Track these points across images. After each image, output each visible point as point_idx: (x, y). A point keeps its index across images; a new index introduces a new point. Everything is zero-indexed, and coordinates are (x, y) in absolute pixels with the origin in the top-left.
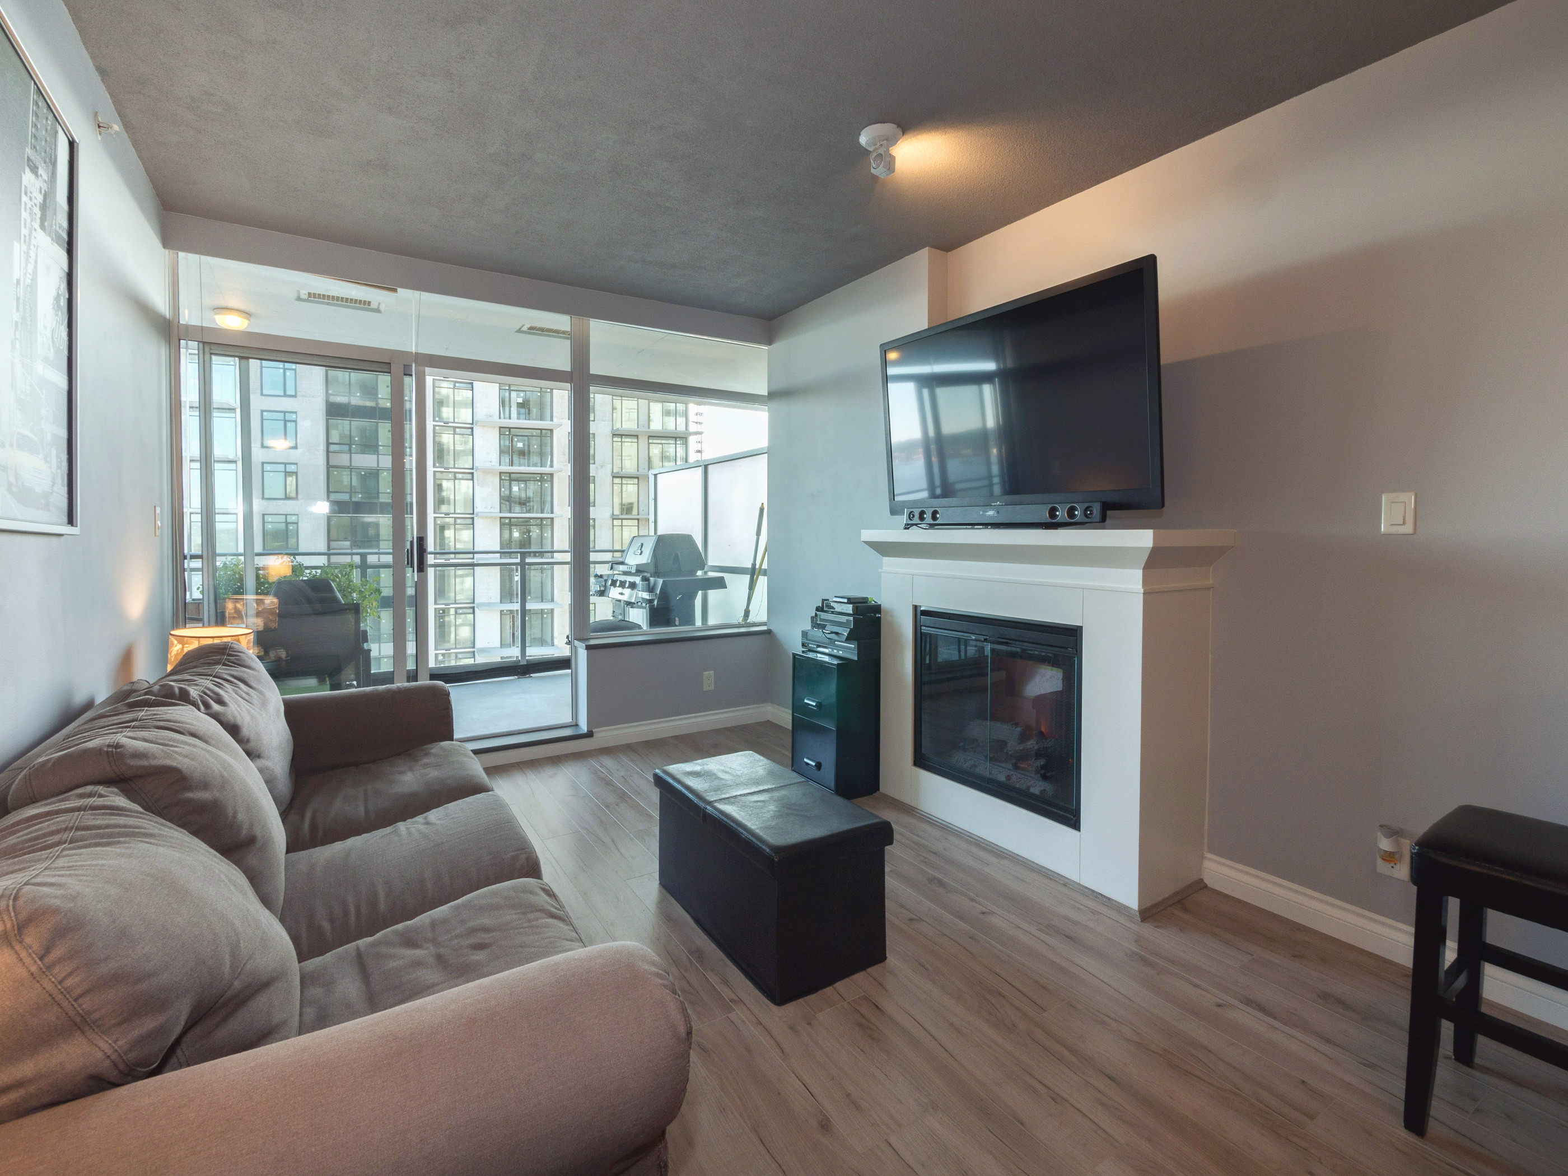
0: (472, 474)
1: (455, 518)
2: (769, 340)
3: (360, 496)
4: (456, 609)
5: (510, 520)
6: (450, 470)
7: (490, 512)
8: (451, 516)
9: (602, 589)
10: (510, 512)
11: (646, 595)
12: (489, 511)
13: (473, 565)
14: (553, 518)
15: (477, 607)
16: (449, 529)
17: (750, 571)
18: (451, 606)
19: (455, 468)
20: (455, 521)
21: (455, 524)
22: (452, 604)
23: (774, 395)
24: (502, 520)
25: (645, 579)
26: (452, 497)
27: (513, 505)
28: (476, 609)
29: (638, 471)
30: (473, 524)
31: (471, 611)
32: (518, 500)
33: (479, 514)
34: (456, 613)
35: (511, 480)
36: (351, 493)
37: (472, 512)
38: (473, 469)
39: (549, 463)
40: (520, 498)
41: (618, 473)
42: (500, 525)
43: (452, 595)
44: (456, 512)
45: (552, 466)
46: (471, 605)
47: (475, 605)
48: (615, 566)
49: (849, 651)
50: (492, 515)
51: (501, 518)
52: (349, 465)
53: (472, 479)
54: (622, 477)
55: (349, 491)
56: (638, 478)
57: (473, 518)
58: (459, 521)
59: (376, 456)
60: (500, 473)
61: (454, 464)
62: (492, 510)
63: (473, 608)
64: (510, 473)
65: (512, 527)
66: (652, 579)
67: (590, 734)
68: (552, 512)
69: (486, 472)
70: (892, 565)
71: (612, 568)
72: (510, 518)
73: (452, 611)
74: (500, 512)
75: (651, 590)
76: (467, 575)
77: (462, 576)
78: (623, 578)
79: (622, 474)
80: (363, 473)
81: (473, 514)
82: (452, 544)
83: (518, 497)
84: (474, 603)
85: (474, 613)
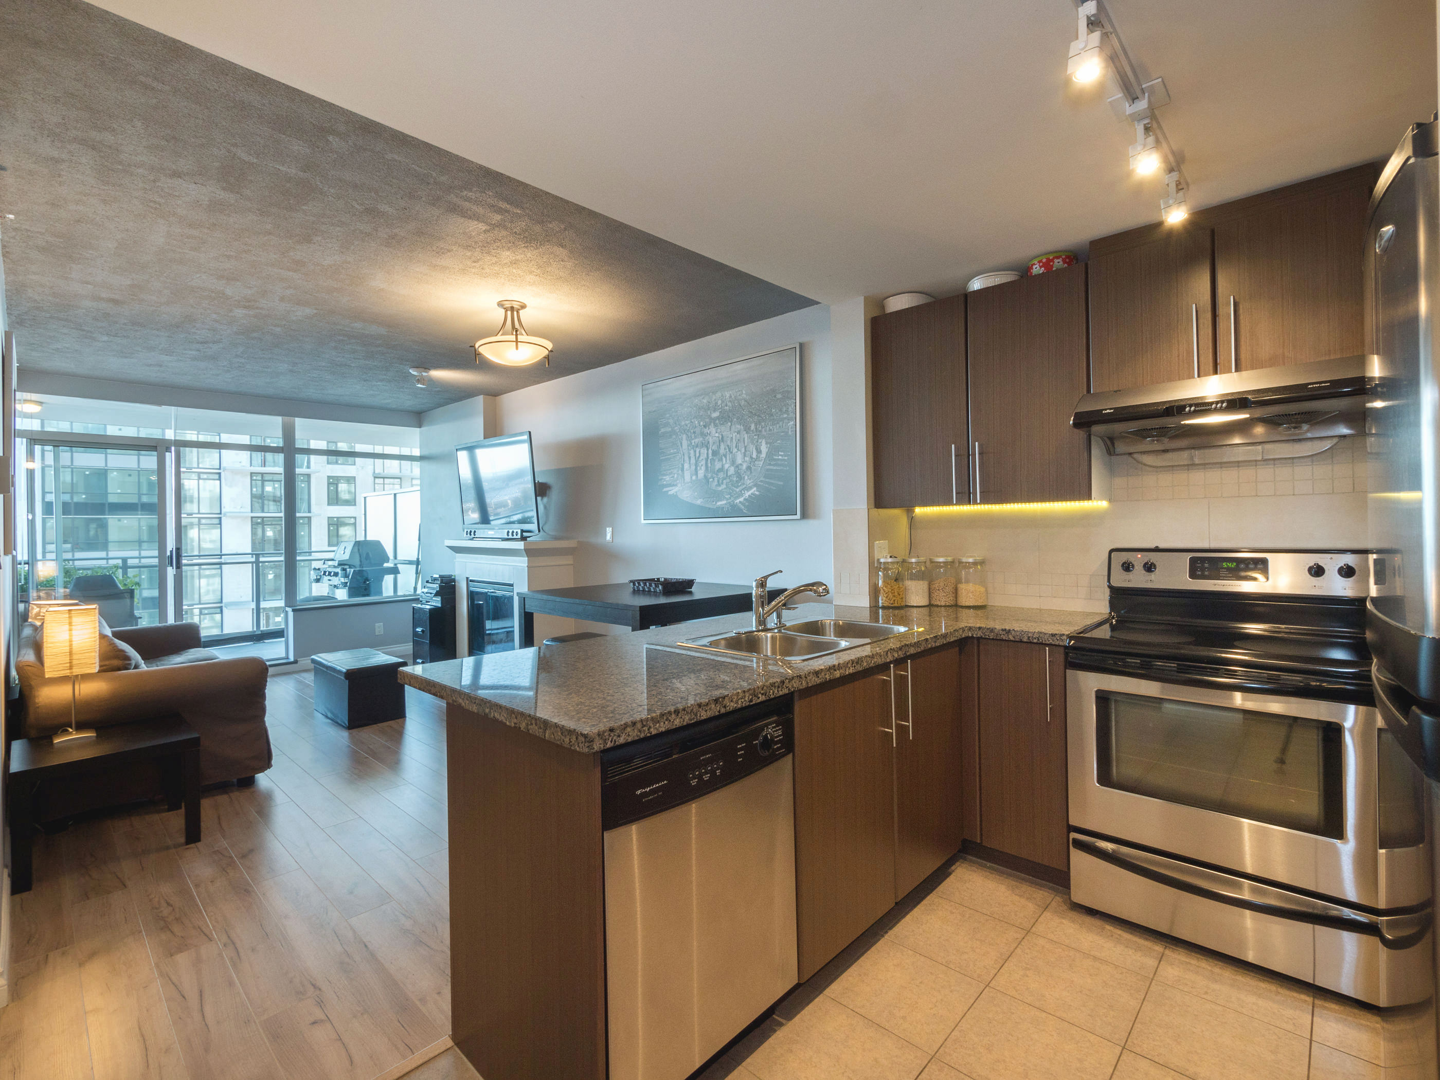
0: (220, 474)
1: (199, 518)
2: (420, 427)
3: (84, 496)
4: (201, 609)
5: (263, 520)
6: (194, 470)
7: (240, 512)
8: (194, 516)
9: (319, 577)
10: (263, 511)
11: (343, 580)
12: (238, 511)
13: (221, 564)
14: (310, 517)
15: (225, 607)
16: (192, 528)
17: (416, 562)
18: (195, 606)
19: (198, 468)
20: (199, 521)
21: (199, 524)
22: (197, 604)
23: (422, 458)
24: (254, 519)
25: (344, 570)
26: (196, 495)
27: (266, 502)
28: (224, 609)
29: (400, 472)
30: (220, 524)
31: (219, 610)
32: (271, 498)
33: (228, 514)
34: (201, 613)
35: (263, 481)
36: (72, 493)
37: (219, 512)
38: (220, 469)
39: (306, 464)
40: (274, 497)
41: (379, 474)
42: (252, 525)
43: (196, 596)
44: (201, 512)
45: (308, 467)
46: (219, 605)
47: (223, 605)
48: (326, 562)
49: (437, 602)
50: (241, 514)
51: (252, 517)
52: (70, 464)
53: (220, 479)
54: (384, 478)
55: (70, 491)
56: (400, 478)
57: (220, 518)
58: (203, 521)
59: (104, 455)
60: (251, 473)
61: (198, 464)
62: (242, 510)
63: (221, 608)
64: (262, 474)
65: (265, 526)
66: (348, 570)
67: (295, 662)
68: (309, 511)
69: (235, 472)
70: (460, 557)
71: (324, 563)
72: (263, 518)
73: (197, 612)
74: (252, 512)
75: (346, 576)
76: (213, 576)
77: (208, 577)
78: (330, 570)
79: (383, 475)
80: (87, 473)
81: (221, 513)
82: (196, 544)
83: (272, 494)
84: (221, 602)
85: (222, 612)
